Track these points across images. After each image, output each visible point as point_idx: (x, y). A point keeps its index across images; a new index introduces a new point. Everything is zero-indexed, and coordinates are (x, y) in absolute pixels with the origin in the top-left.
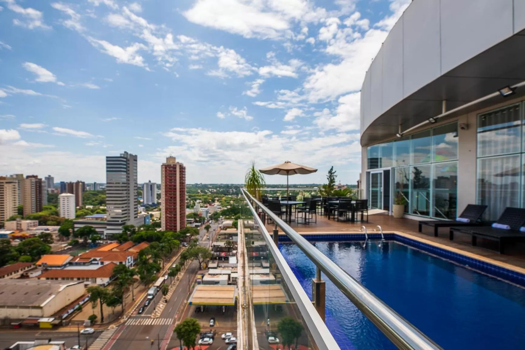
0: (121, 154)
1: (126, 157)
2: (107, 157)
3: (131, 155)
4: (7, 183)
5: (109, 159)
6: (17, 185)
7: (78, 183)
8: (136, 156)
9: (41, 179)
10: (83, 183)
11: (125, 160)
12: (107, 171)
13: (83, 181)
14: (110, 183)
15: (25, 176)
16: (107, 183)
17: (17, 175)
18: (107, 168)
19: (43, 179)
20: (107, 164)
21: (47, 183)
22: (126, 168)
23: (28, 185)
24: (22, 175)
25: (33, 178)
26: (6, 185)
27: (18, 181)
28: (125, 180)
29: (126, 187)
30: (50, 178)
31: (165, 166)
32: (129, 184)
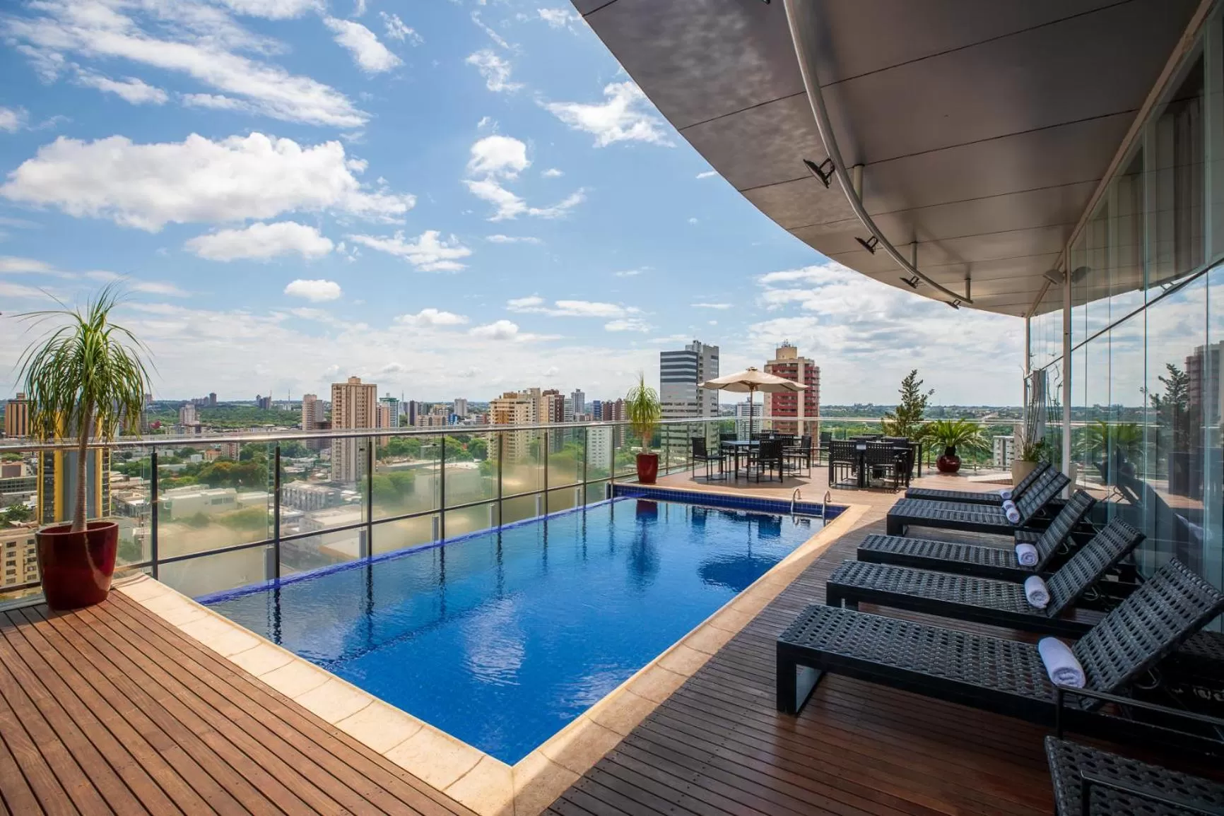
1: (696, 351)
2: (661, 354)
3: (705, 346)
4: (518, 403)
5: (666, 358)
6: (531, 406)
7: (619, 402)
8: (715, 348)
9: (564, 396)
11: (695, 357)
12: (662, 381)
14: (666, 404)
15: (542, 391)
16: (663, 404)
17: (532, 390)
18: (662, 374)
19: (568, 396)
20: (662, 367)
21: (573, 404)
22: (695, 374)
23: (545, 406)
24: (539, 389)
25: (552, 396)
26: (517, 407)
27: (532, 401)
28: (693, 398)
29: (696, 411)
30: (578, 395)
31: (773, 366)
32: (701, 405)
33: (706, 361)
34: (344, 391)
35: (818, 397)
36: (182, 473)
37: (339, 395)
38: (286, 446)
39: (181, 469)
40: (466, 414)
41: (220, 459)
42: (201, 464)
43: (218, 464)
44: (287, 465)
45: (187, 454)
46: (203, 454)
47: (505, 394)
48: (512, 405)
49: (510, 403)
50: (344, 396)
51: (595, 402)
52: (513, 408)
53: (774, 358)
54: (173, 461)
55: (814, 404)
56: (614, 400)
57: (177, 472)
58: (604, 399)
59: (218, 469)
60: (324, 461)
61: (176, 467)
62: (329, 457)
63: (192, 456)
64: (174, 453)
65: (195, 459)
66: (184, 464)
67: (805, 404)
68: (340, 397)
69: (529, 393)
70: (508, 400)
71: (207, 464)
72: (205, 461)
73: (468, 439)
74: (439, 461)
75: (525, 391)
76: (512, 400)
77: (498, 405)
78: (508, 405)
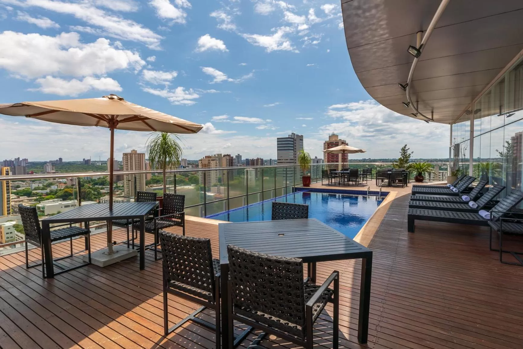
0: (289, 135)
1: (293, 137)
2: (278, 139)
3: (297, 135)
4: (212, 160)
5: (279, 140)
6: (218, 161)
7: (258, 159)
8: (302, 136)
9: (233, 157)
10: (262, 160)
11: (293, 140)
12: (278, 150)
13: (262, 158)
14: (280, 160)
15: (223, 155)
16: (278, 160)
17: (218, 155)
18: (278, 147)
19: (234, 157)
20: (278, 144)
21: (236, 161)
22: (293, 147)
23: (224, 161)
24: (221, 154)
25: (228, 157)
26: (212, 162)
27: (218, 159)
28: (292, 157)
29: (293, 162)
30: (239, 157)
31: (328, 143)
32: (295, 160)
33: (297, 142)
34: (129, 156)
35: (348, 156)
36: (47, 194)
37: (127, 158)
38: (100, 181)
39: (47, 192)
40: (187, 165)
41: (67, 187)
42: (57, 190)
43: (66, 190)
44: (102, 189)
45: (49, 185)
46: (57, 185)
47: (206, 156)
48: (209, 161)
49: (208, 160)
50: (129, 158)
51: (246, 159)
52: (210, 162)
53: (328, 140)
54: (43, 189)
55: (346, 159)
56: (255, 158)
57: (45, 194)
58: (250, 158)
59: (66, 192)
60: (120, 187)
61: (44, 192)
62: (122, 185)
63: (52, 186)
64: (43, 185)
65: (54, 188)
66: (48, 190)
67: (342, 159)
68: (127, 159)
69: (217, 156)
70: (207, 159)
71: (60, 190)
72: (59, 188)
73: (188, 176)
74: (173, 186)
75: (215, 155)
76: (209, 159)
77: (203, 161)
78: (207, 161)
